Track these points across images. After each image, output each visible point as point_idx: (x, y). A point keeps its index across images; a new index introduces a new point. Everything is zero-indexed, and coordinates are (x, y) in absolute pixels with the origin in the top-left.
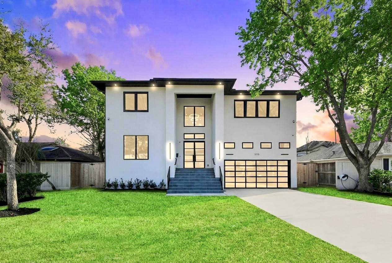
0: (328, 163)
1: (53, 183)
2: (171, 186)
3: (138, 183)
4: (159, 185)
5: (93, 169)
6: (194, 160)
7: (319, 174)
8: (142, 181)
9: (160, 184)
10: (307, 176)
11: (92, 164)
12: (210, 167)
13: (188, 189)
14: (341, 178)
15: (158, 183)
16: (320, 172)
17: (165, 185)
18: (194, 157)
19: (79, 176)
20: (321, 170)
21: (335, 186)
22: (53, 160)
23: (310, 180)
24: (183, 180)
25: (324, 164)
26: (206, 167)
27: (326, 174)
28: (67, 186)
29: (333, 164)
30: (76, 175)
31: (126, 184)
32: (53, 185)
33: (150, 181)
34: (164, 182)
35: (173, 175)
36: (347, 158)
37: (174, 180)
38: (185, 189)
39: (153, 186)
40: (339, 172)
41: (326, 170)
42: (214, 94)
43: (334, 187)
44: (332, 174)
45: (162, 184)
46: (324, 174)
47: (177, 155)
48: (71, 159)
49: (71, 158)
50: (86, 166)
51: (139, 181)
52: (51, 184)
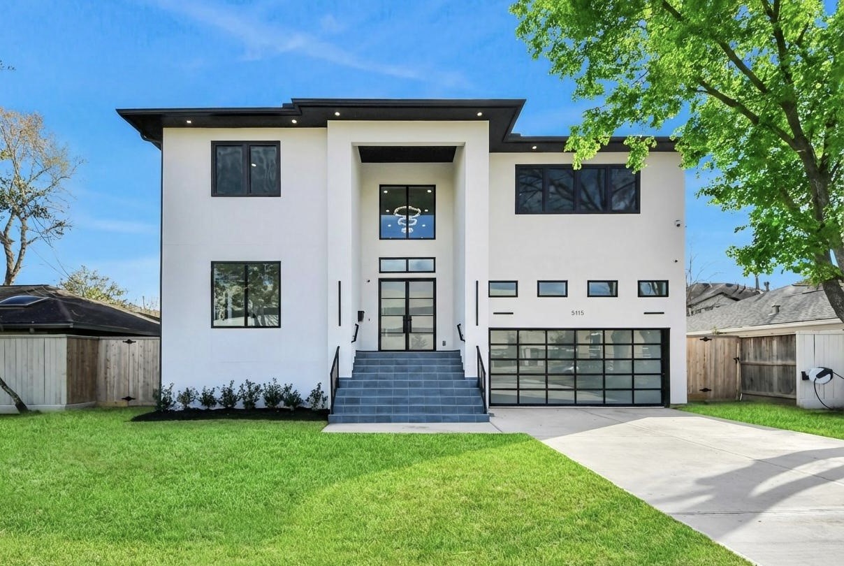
0: (771, 337)
1: (19, 393)
2: (342, 402)
3: (251, 394)
4: (308, 400)
5: (131, 354)
6: (407, 329)
7: (742, 365)
8: (262, 387)
9: (311, 396)
10: (713, 370)
11: (129, 342)
12: (449, 347)
13: (389, 410)
14: (812, 377)
15: (304, 393)
16: (747, 361)
17: (325, 399)
18: (407, 320)
19: (94, 373)
20: (751, 356)
21: (795, 399)
22: (25, 330)
23: (720, 382)
24: (375, 385)
25: (758, 340)
26: (439, 347)
27: (764, 365)
28: (59, 401)
29: (788, 340)
30: (83, 370)
31: (218, 395)
32: (19, 399)
33: (283, 386)
34: (322, 389)
35: (346, 371)
36: (839, 320)
37: (351, 385)
38: (380, 410)
39: (293, 400)
40: (805, 361)
41: (766, 354)
42: (462, 147)
43: (790, 403)
44: (785, 366)
45: (317, 395)
46: (760, 365)
47: (361, 315)
48: (72, 327)
49: (75, 324)
50: (113, 348)
51: (253, 388)
52: (14, 395)
